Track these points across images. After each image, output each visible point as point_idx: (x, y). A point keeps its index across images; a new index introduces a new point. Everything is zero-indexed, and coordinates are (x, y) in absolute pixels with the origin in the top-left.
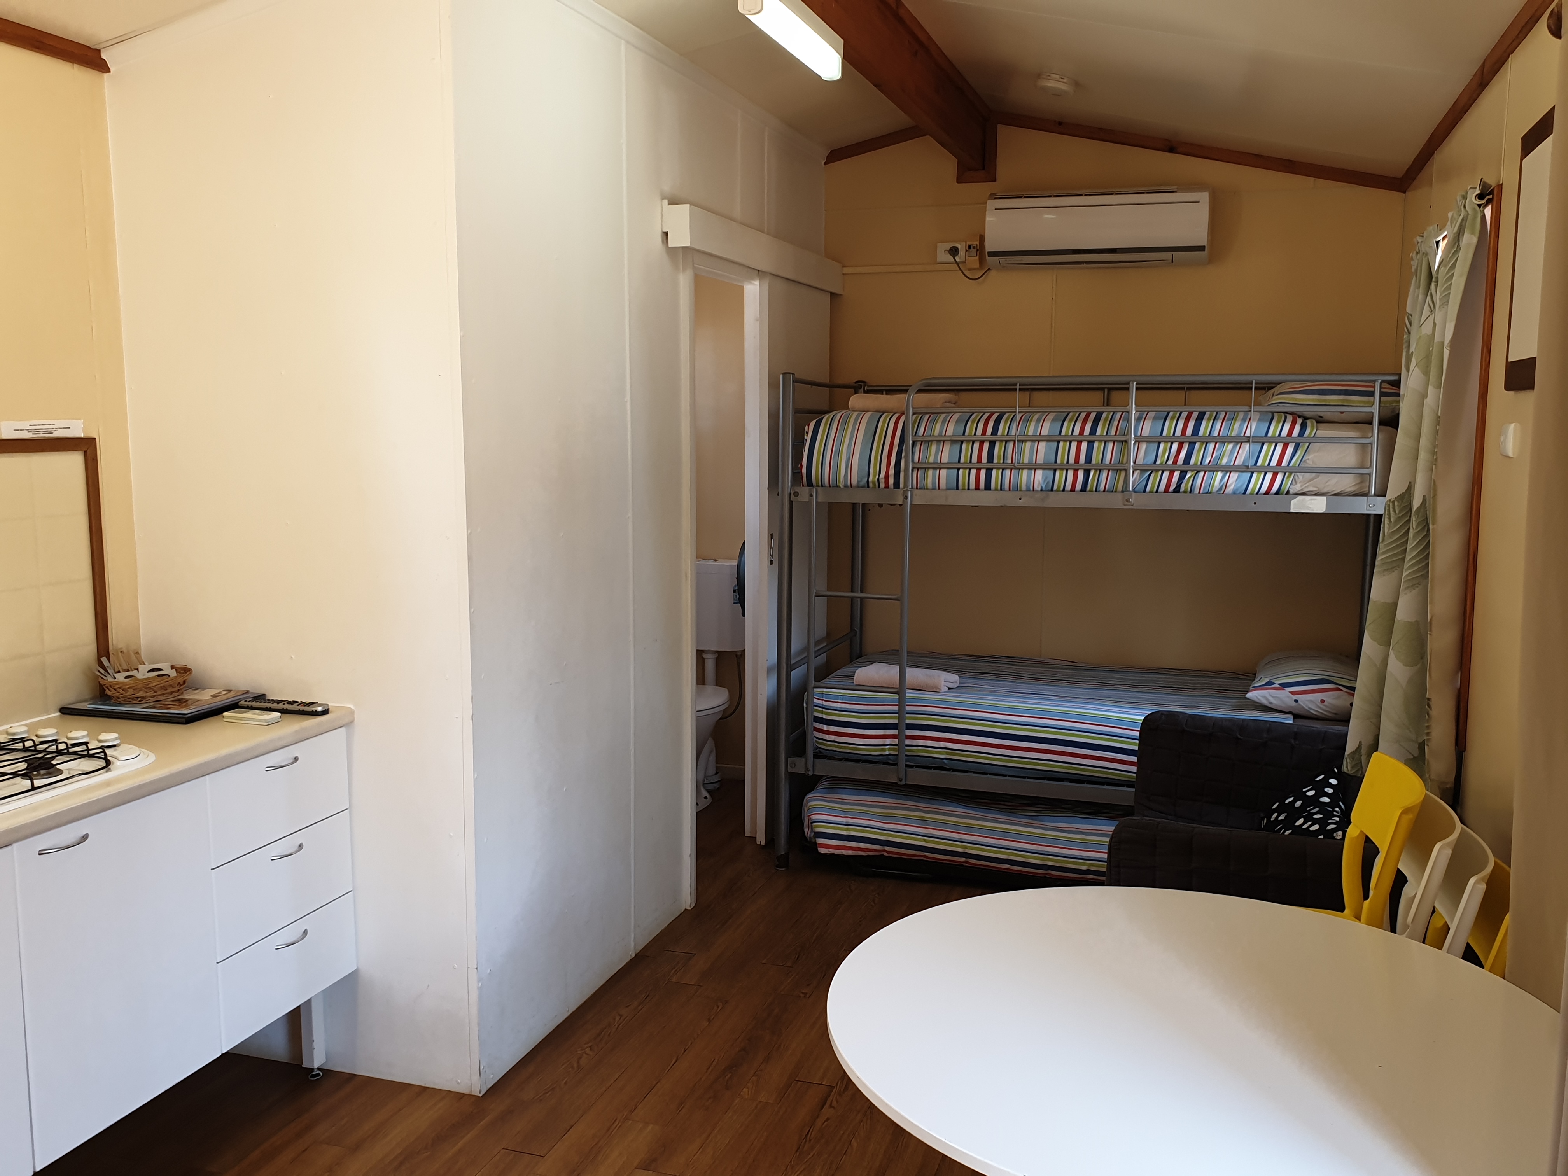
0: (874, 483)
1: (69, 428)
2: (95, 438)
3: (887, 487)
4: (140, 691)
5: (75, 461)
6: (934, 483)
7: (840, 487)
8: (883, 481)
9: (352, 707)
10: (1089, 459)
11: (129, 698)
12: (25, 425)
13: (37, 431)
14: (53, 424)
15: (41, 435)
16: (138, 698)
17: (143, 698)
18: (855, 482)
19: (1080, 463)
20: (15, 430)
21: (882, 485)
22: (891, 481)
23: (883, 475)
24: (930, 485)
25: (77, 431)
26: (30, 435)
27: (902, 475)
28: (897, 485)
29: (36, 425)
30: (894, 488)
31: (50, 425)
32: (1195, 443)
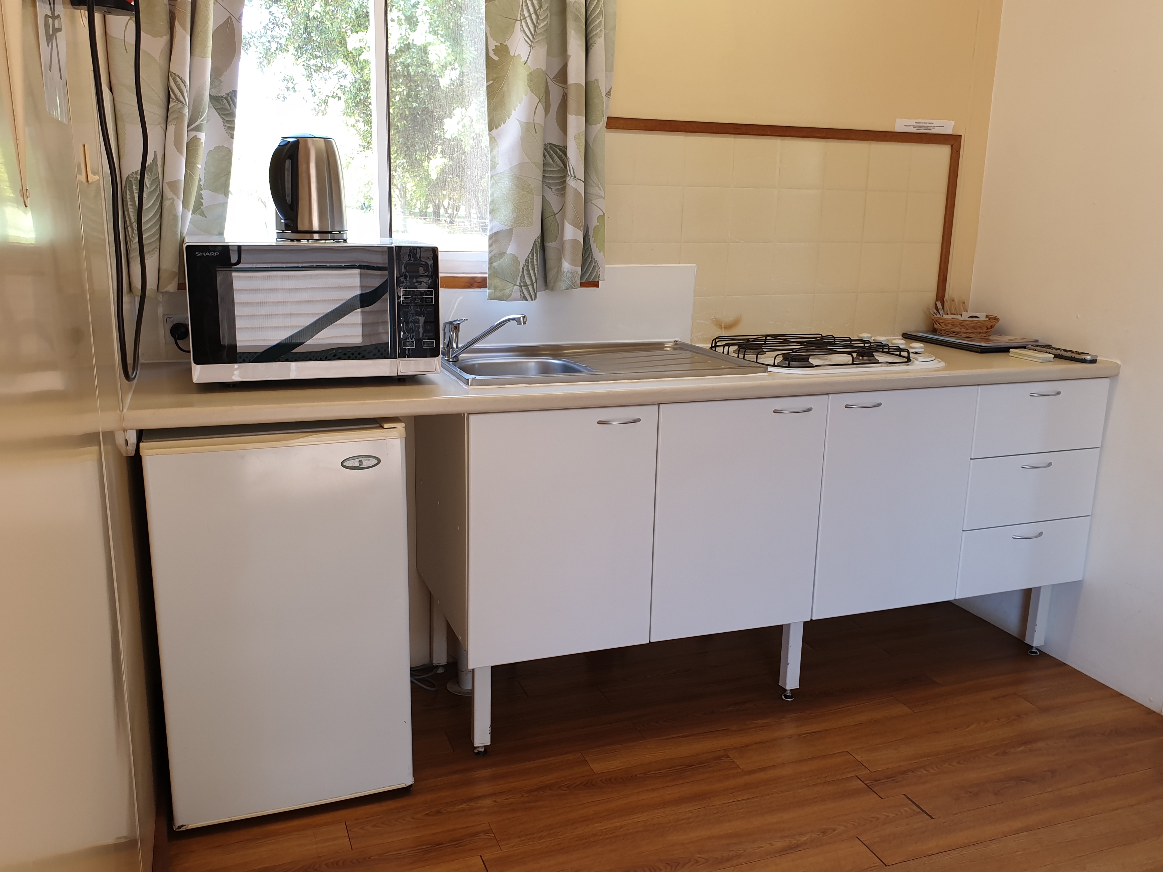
1: (944, 127)
2: (961, 136)
4: (957, 327)
5: (944, 151)
9: (1119, 362)
11: (948, 332)
12: (912, 122)
13: (920, 128)
14: (933, 123)
15: (923, 131)
16: (954, 332)
17: (958, 333)
20: (904, 126)
25: (948, 128)
26: (914, 130)
29: (920, 123)
31: (930, 123)
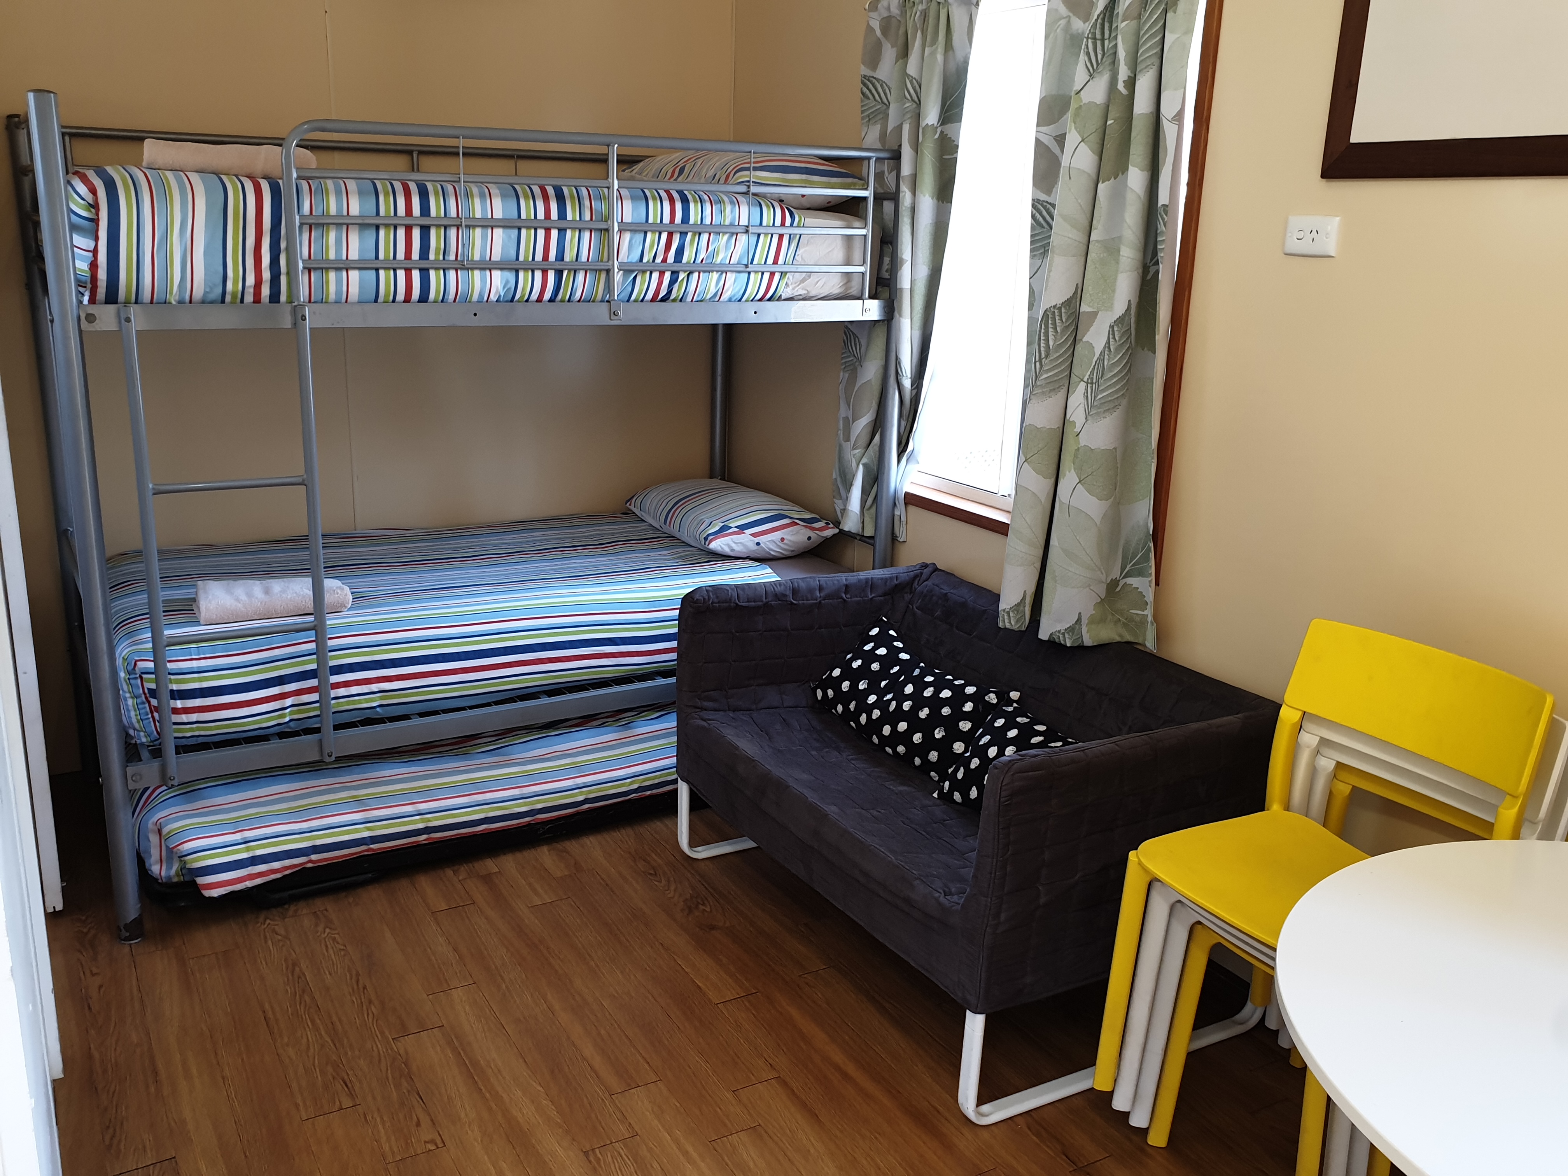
0: (234, 295)
3: (257, 299)
6: (338, 292)
7: (170, 303)
8: (252, 290)
10: (560, 256)
18: (198, 293)
19: (549, 260)
21: (249, 298)
22: (266, 291)
23: (251, 280)
24: (332, 296)
27: (283, 279)
28: (275, 297)
30: (270, 302)
32: (687, 233)
